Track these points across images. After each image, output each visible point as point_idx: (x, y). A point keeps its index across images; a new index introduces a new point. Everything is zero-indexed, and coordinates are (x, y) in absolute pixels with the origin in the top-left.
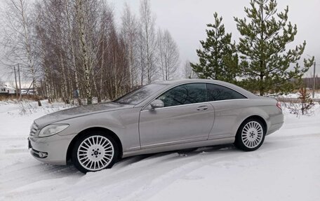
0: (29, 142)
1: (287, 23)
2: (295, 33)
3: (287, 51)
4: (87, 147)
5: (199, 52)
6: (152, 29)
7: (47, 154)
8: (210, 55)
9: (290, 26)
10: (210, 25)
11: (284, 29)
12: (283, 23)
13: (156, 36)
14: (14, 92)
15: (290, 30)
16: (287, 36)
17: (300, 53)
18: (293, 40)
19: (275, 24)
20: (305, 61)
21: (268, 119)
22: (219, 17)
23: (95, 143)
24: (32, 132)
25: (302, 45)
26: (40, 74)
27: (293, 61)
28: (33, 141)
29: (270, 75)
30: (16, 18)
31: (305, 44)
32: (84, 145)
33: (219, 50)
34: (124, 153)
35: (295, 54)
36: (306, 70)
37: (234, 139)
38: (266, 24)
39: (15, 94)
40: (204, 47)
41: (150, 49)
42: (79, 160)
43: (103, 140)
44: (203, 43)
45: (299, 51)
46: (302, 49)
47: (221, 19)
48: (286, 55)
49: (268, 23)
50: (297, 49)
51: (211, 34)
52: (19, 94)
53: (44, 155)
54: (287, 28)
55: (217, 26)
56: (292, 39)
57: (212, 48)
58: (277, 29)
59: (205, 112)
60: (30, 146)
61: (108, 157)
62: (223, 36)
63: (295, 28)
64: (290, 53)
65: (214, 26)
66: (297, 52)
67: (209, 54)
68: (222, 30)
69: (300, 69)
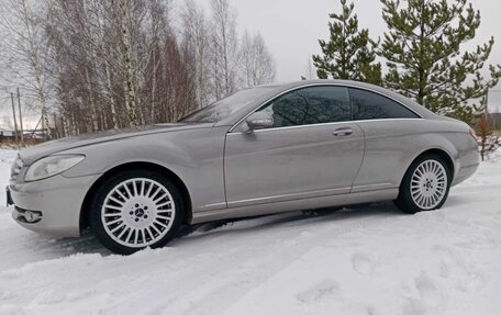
0: (8, 193)
1: (467, 6)
2: (477, 25)
3: (462, 54)
4: (122, 200)
5: (317, 59)
6: (233, 32)
7: (40, 213)
8: (335, 64)
9: (470, 11)
10: (334, 16)
11: (461, 17)
12: (458, 8)
13: (240, 42)
14: (11, 135)
15: (470, 18)
16: (463, 29)
17: (484, 58)
18: (472, 37)
19: (445, 10)
20: (492, 69)
21: (457, 158)
22: (348, 5)
23: (139, 192)
24: (14, 174)
25: (488, 44)
26: (53, 104)
27: (471, 70)
28: (16, 190)
29: (435, 94)
30: (13, 11)
31: (492, 42)
32: (116, 195)
33: (349, 57)
34: (194, 216)
35: (474, 61)
36: (494, 84)
37: (397, 191)
38: (430, 9)
39: (13, 138)
40: (324, 51)
41: (230, 64)
42: (106, 225)
43: (155, 188)
44: (323, 45)
45: (483, 54)
46: (488, 51)
47: (352, 7)
48: (461, 61)
49: (433, 8)
50: (479, 52)
51: (336, 30)
52: (20, 138)
53: (36, 216)
54: (465, 14)
55: (346, 18)
56: (471, 34)
57: (337, 54)
58: (447, 18)
59: (348, 139)
60: (10, 201)
61: (163, 221)
62: (356, 35)
63: (478, 17)
64: (466, 57)
65: (341, 18)
66: (479, 56)
67: (333, 62)
68: (354, 25)
69: (483, 82)
